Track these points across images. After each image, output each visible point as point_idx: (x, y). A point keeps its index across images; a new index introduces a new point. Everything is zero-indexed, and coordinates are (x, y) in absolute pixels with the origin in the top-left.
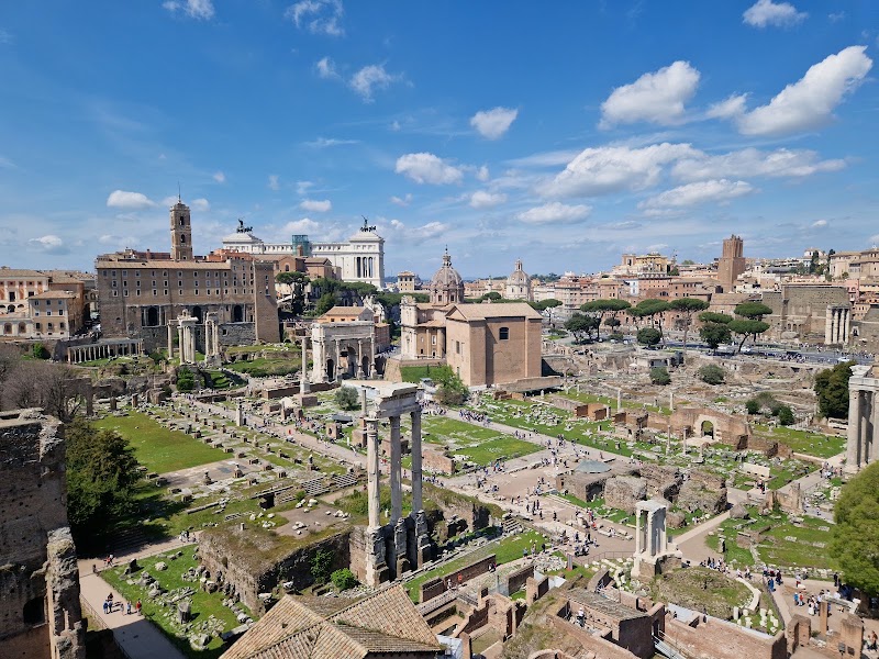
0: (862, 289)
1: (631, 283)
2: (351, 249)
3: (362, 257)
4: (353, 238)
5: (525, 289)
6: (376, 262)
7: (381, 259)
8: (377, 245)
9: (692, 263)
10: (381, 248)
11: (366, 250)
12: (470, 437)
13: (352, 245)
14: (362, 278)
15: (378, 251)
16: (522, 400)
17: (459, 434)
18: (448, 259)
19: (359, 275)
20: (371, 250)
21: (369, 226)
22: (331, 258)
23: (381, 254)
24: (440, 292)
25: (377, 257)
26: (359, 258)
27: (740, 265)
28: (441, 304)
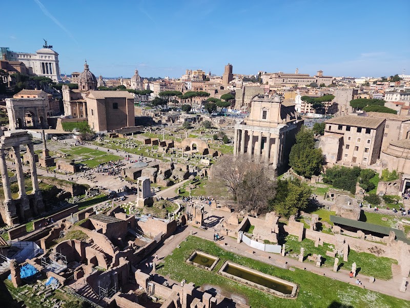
0: (271, 89)
1: (188, 83)
2: (38, 57)
3: (45, 62)
4: (39, 51)
5: (140, 84)
6: (54, 66)
7: (57, 65)
8: (54, 56)
9: (215, 76)
10: (56, 58)
11: (47, 59)
12: (91, 155)
13: (38, 55)
14: (46, 74)
15: (54, 59)
16: (123, 137)
17: (85, 154)
18: (87, 66)
19: (44, 73)
20: (51, 59)
21: (48, 45)
22: (24, 62)
23: (57, 62)
24: (83, 84)
25: (54, 63)
26: (43, 63)
27: (231, 77)
28: (84, 90)
